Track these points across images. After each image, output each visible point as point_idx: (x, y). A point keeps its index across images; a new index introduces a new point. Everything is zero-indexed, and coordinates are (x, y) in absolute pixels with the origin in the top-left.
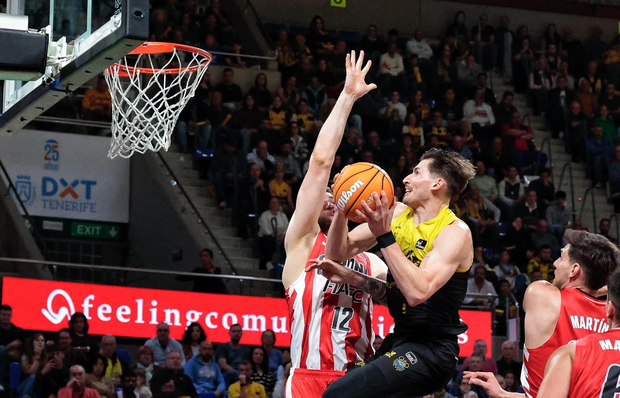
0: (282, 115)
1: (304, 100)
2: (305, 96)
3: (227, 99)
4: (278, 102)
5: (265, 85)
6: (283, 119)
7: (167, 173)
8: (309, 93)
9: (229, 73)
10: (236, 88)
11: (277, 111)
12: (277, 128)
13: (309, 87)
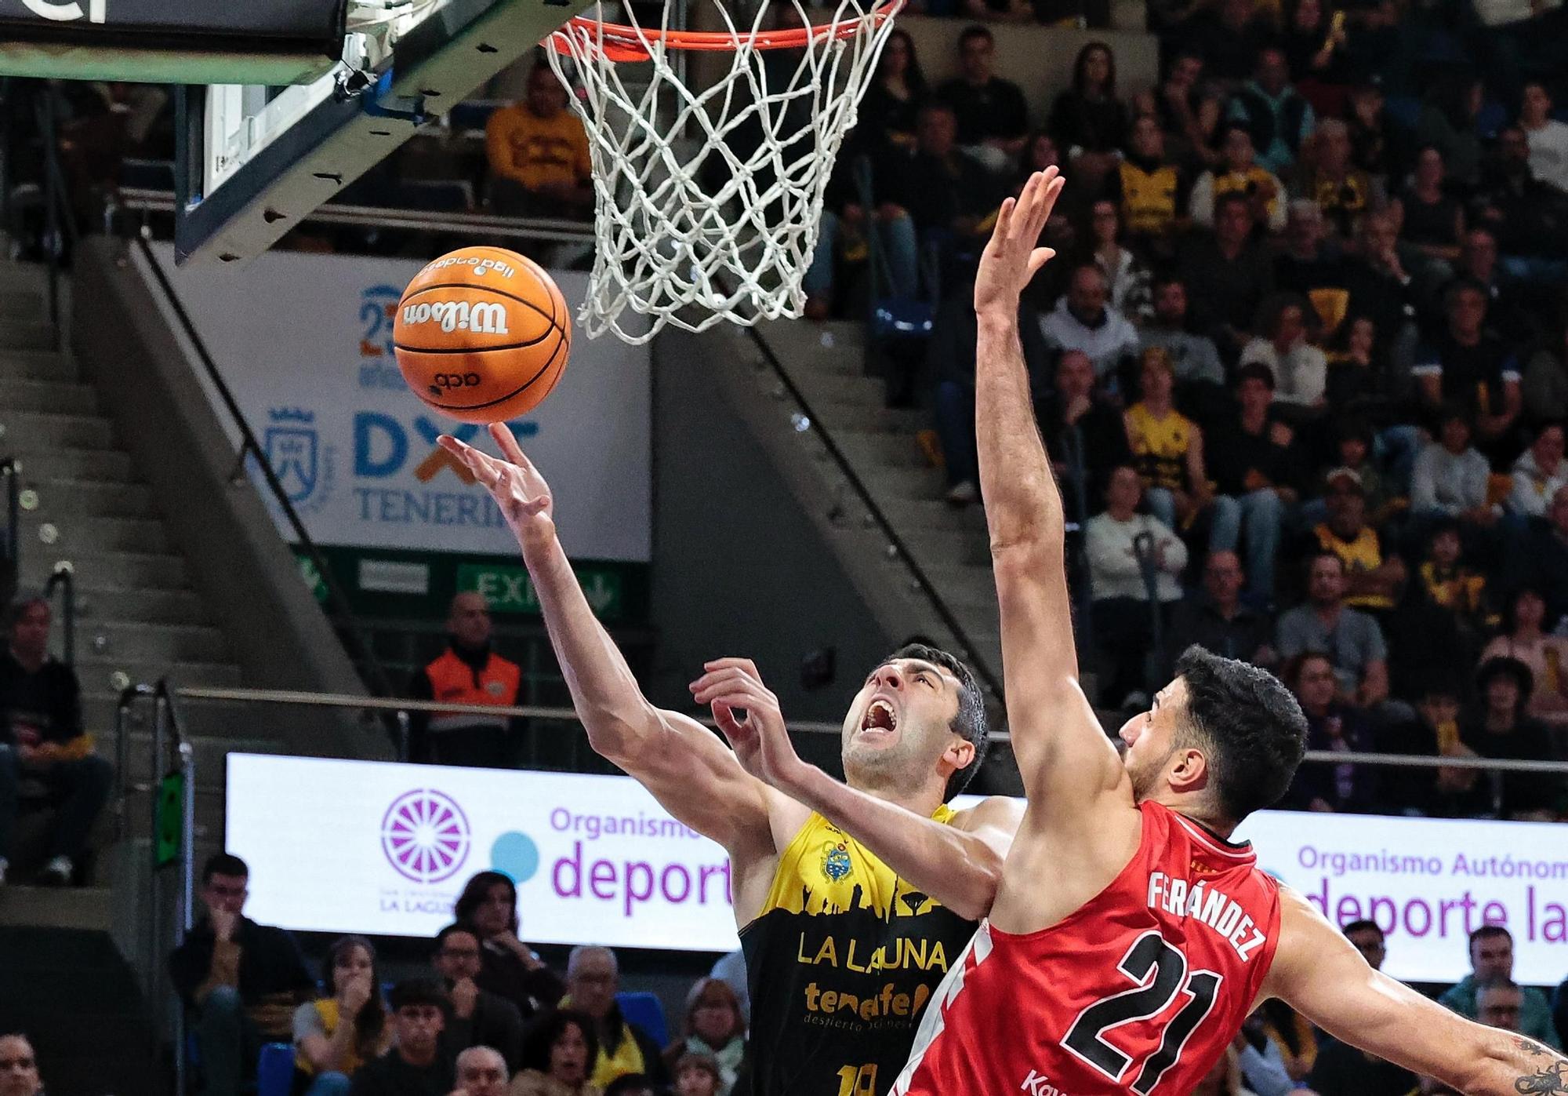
0: (1165, 179)
1: (1238, 124)
2: (1239, 112)
3: (972, 131)
4: (1149, 136)
5: (1109, 83)
6: (1168, 193)
7: (779, 388)
8: (1254, 104)
9: (979, 43)
10: (1007, 93)
11: (1149, 166)
12: (1151, 222)
13: (1252, 86)
